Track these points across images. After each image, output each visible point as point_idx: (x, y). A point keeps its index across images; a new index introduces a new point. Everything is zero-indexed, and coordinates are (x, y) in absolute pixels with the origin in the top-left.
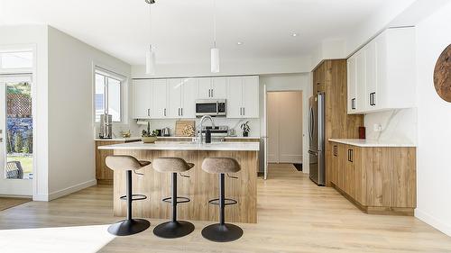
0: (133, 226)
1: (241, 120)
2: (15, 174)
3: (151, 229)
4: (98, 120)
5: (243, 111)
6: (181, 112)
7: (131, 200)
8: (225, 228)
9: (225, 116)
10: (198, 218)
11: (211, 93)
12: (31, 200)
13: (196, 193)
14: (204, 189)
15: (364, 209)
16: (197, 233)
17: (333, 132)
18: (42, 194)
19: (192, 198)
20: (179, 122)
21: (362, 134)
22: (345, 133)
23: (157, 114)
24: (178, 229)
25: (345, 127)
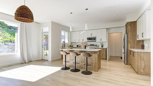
0: (66, 68)
1: (101, 42)
2: (46, 55)
3: (70, 70)
4: (62, 42)
5: (101, 40)
6: (83, 40)
7: (66, 62)
8: (87, 72)
9: (95, 41)
10: (82, 69)
11: (91, 34)
12: (48, 61)
13: (81, 62)
14: (83, 61)
15: (137, 73)
16: (80, 72)
17: (131, 46)
18: (50, 60)
19: (80, 63)
20: (82, 43)
21: (143, 47)
22: (136, 47)
23: (77, 41)
24: (76, 70)
25: (136, 45)
